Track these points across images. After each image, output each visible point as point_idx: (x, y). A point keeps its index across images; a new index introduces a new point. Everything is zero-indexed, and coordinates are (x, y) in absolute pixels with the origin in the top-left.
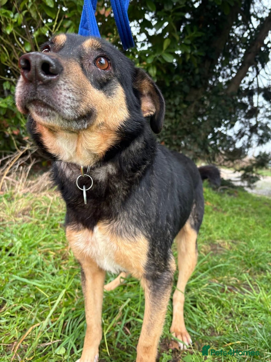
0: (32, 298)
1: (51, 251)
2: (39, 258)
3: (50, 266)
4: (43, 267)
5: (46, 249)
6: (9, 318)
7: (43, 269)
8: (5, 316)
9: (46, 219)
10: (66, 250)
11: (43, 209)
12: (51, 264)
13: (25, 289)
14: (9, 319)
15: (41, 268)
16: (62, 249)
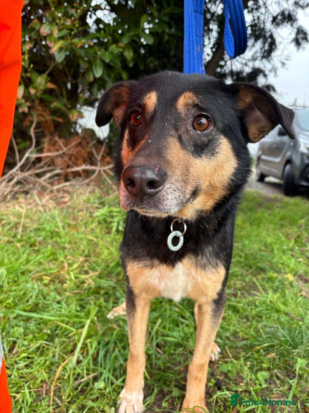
0: (45, 333)
1: (45, 275)
2: (36, 286)
3: (53, 294)
4: (43, 296)
5: (38, 274)
6: (26, 359)
7: (45, 298)
8: (22, 358)
9: (19, 237)
10: (62, 272)
11: (12, 225)
12: (52, 290)
13: (32, 325)
14: (27, 361)
15: (42, 298)
16: (58, 271)
